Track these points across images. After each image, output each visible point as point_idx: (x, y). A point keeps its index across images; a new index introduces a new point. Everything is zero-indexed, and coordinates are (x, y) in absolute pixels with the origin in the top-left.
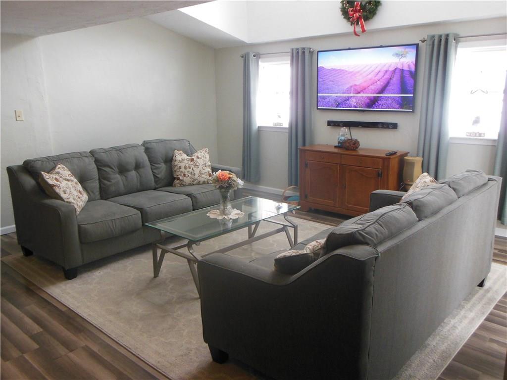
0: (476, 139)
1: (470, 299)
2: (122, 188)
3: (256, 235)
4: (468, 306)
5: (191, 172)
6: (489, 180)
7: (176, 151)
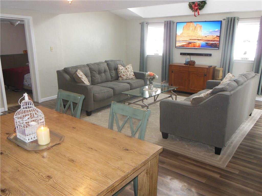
0: (245, 60)
1: (247, 119)
2: (100, 81)
3: (157, 100)
4: (247, 121)
5: (126, 74)
6: (256, 75)
7: (119, 65)
